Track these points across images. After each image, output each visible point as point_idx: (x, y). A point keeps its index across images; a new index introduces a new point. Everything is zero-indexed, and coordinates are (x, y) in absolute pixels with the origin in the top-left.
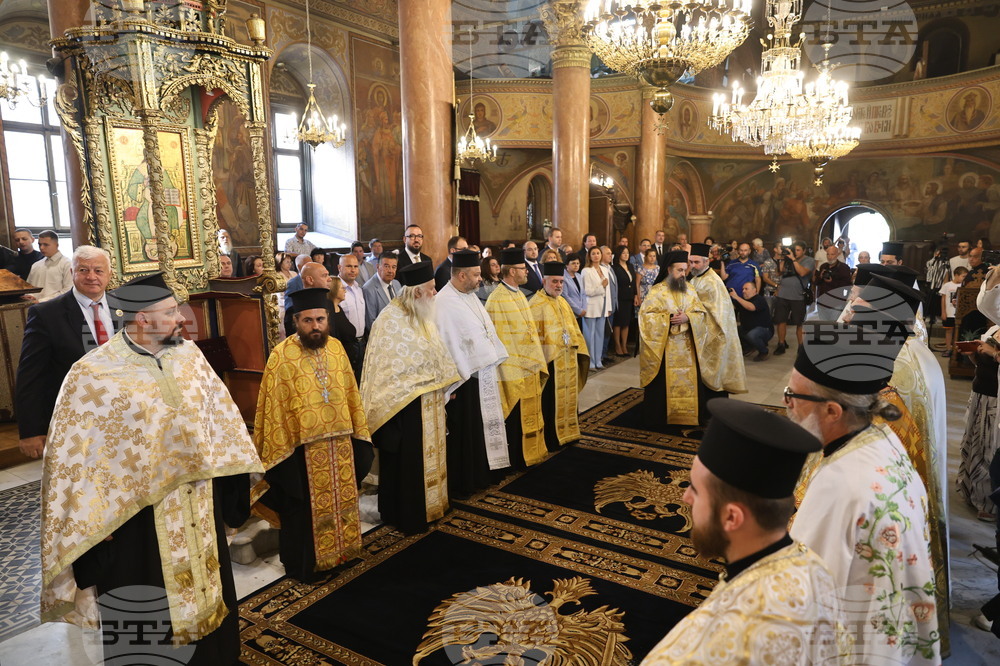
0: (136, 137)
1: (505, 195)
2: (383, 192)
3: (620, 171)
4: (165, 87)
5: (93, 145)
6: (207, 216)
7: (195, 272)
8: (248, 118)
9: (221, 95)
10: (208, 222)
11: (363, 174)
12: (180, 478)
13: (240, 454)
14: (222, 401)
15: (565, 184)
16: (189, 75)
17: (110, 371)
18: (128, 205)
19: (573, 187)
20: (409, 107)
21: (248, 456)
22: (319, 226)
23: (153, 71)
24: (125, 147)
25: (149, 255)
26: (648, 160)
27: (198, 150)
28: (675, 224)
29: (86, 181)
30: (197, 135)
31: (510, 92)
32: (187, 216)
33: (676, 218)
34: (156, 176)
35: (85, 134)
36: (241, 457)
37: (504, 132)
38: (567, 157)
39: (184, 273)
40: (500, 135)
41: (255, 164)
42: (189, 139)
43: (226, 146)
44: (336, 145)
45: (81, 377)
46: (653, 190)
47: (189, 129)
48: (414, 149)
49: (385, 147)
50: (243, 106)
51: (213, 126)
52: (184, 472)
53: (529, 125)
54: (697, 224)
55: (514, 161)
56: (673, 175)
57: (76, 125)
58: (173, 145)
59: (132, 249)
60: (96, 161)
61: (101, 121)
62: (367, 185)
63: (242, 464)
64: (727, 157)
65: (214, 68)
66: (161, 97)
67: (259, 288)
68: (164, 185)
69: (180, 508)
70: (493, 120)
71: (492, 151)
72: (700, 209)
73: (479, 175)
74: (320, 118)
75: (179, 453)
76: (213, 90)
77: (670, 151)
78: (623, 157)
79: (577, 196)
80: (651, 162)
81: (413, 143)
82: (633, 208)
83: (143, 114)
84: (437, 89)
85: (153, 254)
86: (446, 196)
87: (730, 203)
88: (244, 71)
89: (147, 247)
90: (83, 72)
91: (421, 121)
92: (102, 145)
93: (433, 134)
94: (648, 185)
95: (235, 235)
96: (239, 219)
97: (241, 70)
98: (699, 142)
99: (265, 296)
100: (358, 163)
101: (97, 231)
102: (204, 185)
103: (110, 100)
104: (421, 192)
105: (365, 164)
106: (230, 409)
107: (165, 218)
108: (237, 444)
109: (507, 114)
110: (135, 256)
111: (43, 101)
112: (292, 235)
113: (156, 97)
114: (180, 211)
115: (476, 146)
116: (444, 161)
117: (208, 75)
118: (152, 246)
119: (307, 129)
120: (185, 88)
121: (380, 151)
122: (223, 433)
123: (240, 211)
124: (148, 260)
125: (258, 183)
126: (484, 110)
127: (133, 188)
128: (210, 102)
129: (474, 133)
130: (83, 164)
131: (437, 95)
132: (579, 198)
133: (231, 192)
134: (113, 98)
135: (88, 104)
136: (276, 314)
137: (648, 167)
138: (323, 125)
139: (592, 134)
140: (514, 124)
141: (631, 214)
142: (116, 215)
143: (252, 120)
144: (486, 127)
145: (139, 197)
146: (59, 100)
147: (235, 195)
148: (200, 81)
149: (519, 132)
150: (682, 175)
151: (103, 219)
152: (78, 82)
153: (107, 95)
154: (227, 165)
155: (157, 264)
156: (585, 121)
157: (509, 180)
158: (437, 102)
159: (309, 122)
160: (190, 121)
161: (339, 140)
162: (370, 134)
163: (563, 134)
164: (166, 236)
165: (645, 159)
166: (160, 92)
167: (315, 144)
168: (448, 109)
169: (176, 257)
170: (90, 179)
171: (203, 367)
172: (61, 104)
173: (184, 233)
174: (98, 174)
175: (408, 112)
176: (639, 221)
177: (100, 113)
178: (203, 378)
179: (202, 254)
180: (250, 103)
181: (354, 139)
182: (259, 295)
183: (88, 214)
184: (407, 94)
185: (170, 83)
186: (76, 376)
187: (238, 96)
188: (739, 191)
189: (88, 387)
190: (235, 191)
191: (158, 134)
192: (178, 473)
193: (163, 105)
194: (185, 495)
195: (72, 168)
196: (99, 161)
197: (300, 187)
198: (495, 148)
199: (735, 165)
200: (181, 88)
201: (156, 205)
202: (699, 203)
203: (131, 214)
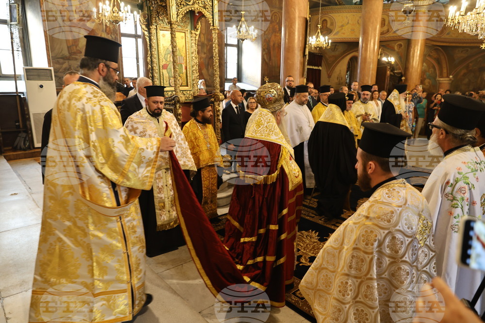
0: (168, 34)
1: (335, 66)
2: (274, 64)
3: (398, 53)
4: (179, 12)
5: (152, 37)
6: (194, 69)
7: (188, 92)
8: (212, 25)
9: (201, 15)
10: (194, 71)
11: (265, 56)
12: (162, 166)
13: (187, 162)
14: (182, 140)
15: (365, 59)
16: (189, 6)
17: (140, 121)
18: (164, 63)
19: (368, 60)
20: (286, 20)
21: (190, 163)
22: (244, 80)
23: (175, 5)
24: (164, 38)
25: (171, 84)
26: (415, 47)
27: (192, 40)
28: (429, 83)
29: (149, 53)
30: (192, 33)
31: (341, 13)
32: (186, 68)
33: (430, 79)
34: (175, 50)
35: (150, 33)
36: (187, 163)
37: (336, 34)
38: (367, 45)
39: (184, 92)
40: (334, 35)
41: (214, 45)
42: (188, 35)
43: (206, 42)
44: (252, 40)
45: (130, 122)
46: (416, 63)
47: (189, 31)
48: (287, 41)
49: (276, 42)
50: (210, 19)
51: (198, 29)
52: (164, 164)
53: (350, 30)
54: (443, 83)
55: (340, 49)
56: (429, 55)
57: (147, 29)
58: (182, 38)
59: (165, 81)
60: (153, 44)
61: (155, 28)
62: (267, 61)
63: (187, 166)
64: (465, 45)
65: (199, 3)
66: (178, 16)
67: (213, 99)
68: (177, 53)
69: (162, 178)
70: (331, 28)
71: (328, 43)
72: (445, 74)
73: (322, 56)
74: (246, 27)
75: (162, 157)
76: (198, 13)
77: (428, 42)
78: (400, 45)
79: (370, 65)
80: (416, 48)
81: (287, 37)
82: (403, 73)
83: (170, 23)
84: (300, 11)
85: (172, 84)
86: (301, 63)
87: (464, 71)
88: (211, 3)
89: (170, 81)
90: (150, 7)
91: (291, 27)
92: (155, 37)
93: (296, 33)
94: (413, 61)
95: (207, 82)
96: (209, 75)
97: (210, 3)
98: (447, 37)
99: (215, 103)
100: (263, 50)
101: (152, 73)
102: (193, 55)
103: (159, 19)
104: (289, 61)
105: (267, 50)
106: (185, 143)
107: (177, 67)
108: (186, 158)
109: (338, 24)
110: (166, 84)
111: (135, 22)
112: (231, 84)
113: (176, 16)
114: (184, 66)
115: (319, 40)
116: (301, 46)
117: (196, 6)
118: (172, 80)
119: (240, 33)
120: (187, 12)
121: (274, 45)
122: (181, 152)
123: (210, 72)
124: (171, 86)
125: (214, 54)
126: (327, 23)
127: (166, 56)
128: (197, 18)
129: (320, 34)
130: (148, 45)
131: (299, 13)
132: (371, 66)
133: (207, 63)
134: (160, 18)
135: (151, 20)
136: (219, 111)
137: (414, 51)
138: (247, 31)
139: (382, 33)
140: (342, 29)
141: (402, 76)
142: (159, 67)
143: (213, 25)
144: (326, 31)
145: (168, 60)
146: (141, 19)
147: (208, 65)
148: (193, 9)
149: (344, 34)
150: (436, 56)
151: (155, 68)
152: (148, 12)
153: (158, 17)
154: (205, 51)
155: (173, 88)
156: (378, 26)
157: (337, 59)
158: (299, 17)
159: (241, 30)
160: (189, 27)
161: (254, 38)
162: (269, 36)
163: (365, 33)
164: (177, 74)
165: (413, 46)
166: (177, 14)
167: (243, 40)
168: (305, 20)
169: (181, 86)
170: (151, 52)
171: (175, 125)
172: (142, 21)
173: (185, 76)
174: (153, 50)
175: (285, 23)
176: (406, 80)
177: (155, 24)
178: (175, 129)
179: (191, 85)
180: (213, 18)
181: (262, 38)
182: (213, 102)
183: (150, 66)
184: (285, 13)
185: (181, 10)
186: (129, 121)
187: (208, 14)
188: (471, 64)
189: (132, 126)
190: (208, 63)
191: (176, 33)
192: (161, 164)
193: (178, 19)
194: (164, 173)
195: (144, 48)
196: (154, 45)
197: (236, 62)
198: (330, 41)
199: (469, 49)
200: (186, 12)
201: (174, 62)
202: (445, 71)
203: (165, 67)
